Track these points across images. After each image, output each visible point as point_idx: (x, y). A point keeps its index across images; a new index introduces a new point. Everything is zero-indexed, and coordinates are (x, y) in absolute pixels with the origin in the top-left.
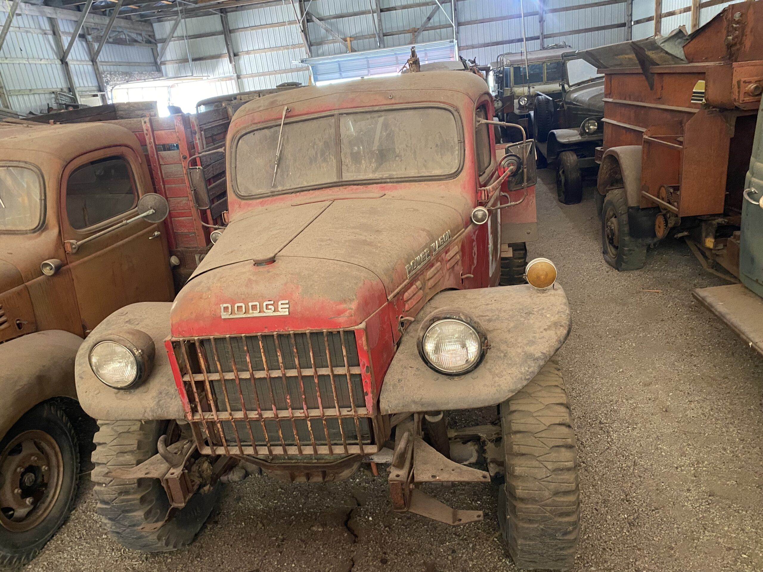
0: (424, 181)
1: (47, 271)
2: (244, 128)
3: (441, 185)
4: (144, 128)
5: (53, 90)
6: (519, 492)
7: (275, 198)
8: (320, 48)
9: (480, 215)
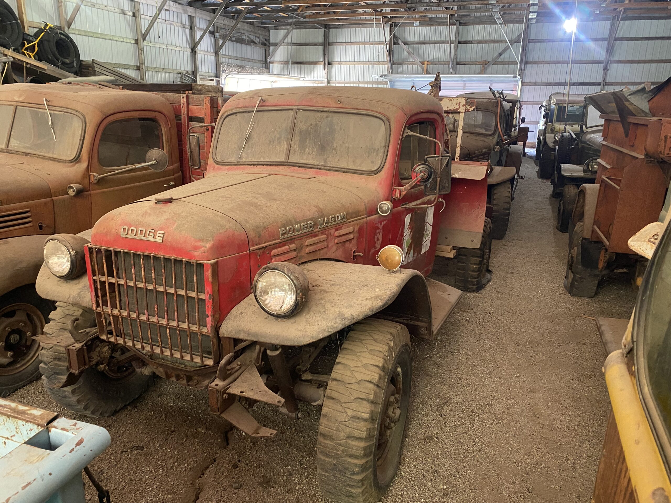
0: (351, 173)
1: (71, 193)
2: (231, 110)
3: (362, 179)
4: (182, 102)
5: (181, 71)
6: (322, 428)
7: (239, 166)
8: (400, 67)
9: (385, 208)
